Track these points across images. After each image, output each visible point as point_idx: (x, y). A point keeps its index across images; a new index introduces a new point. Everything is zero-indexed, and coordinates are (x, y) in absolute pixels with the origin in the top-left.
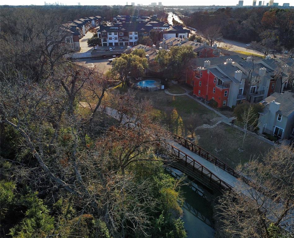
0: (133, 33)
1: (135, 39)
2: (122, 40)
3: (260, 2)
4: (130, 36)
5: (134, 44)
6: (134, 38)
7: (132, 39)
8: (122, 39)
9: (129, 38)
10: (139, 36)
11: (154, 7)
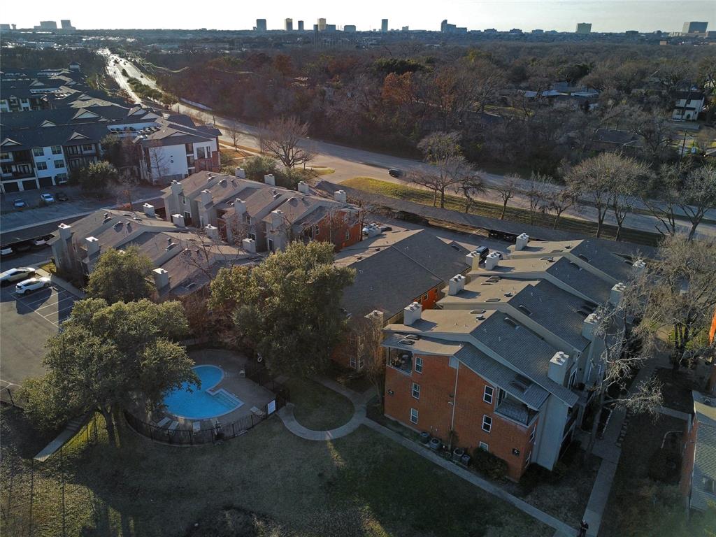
0: (47, 150)
1: (57, 166)
2: (10, 174)
3: (301, 23)
4: (37, 159)
5: (54, 184)
6: (50, 165)
7: (45, 168)
8: (11, 171)
9: (33, 166)
10: (68, 157)
11: (53, 34)
